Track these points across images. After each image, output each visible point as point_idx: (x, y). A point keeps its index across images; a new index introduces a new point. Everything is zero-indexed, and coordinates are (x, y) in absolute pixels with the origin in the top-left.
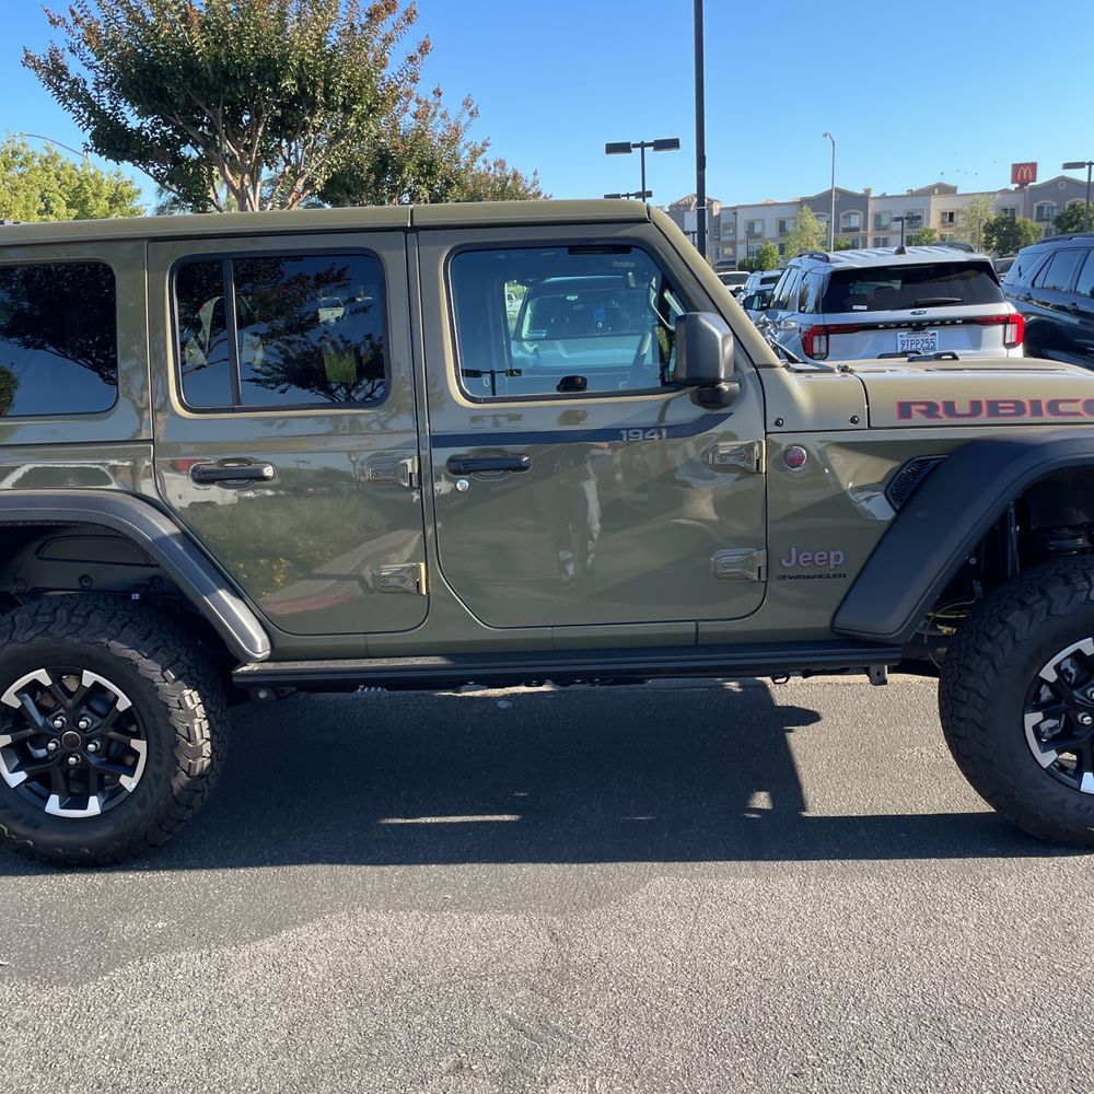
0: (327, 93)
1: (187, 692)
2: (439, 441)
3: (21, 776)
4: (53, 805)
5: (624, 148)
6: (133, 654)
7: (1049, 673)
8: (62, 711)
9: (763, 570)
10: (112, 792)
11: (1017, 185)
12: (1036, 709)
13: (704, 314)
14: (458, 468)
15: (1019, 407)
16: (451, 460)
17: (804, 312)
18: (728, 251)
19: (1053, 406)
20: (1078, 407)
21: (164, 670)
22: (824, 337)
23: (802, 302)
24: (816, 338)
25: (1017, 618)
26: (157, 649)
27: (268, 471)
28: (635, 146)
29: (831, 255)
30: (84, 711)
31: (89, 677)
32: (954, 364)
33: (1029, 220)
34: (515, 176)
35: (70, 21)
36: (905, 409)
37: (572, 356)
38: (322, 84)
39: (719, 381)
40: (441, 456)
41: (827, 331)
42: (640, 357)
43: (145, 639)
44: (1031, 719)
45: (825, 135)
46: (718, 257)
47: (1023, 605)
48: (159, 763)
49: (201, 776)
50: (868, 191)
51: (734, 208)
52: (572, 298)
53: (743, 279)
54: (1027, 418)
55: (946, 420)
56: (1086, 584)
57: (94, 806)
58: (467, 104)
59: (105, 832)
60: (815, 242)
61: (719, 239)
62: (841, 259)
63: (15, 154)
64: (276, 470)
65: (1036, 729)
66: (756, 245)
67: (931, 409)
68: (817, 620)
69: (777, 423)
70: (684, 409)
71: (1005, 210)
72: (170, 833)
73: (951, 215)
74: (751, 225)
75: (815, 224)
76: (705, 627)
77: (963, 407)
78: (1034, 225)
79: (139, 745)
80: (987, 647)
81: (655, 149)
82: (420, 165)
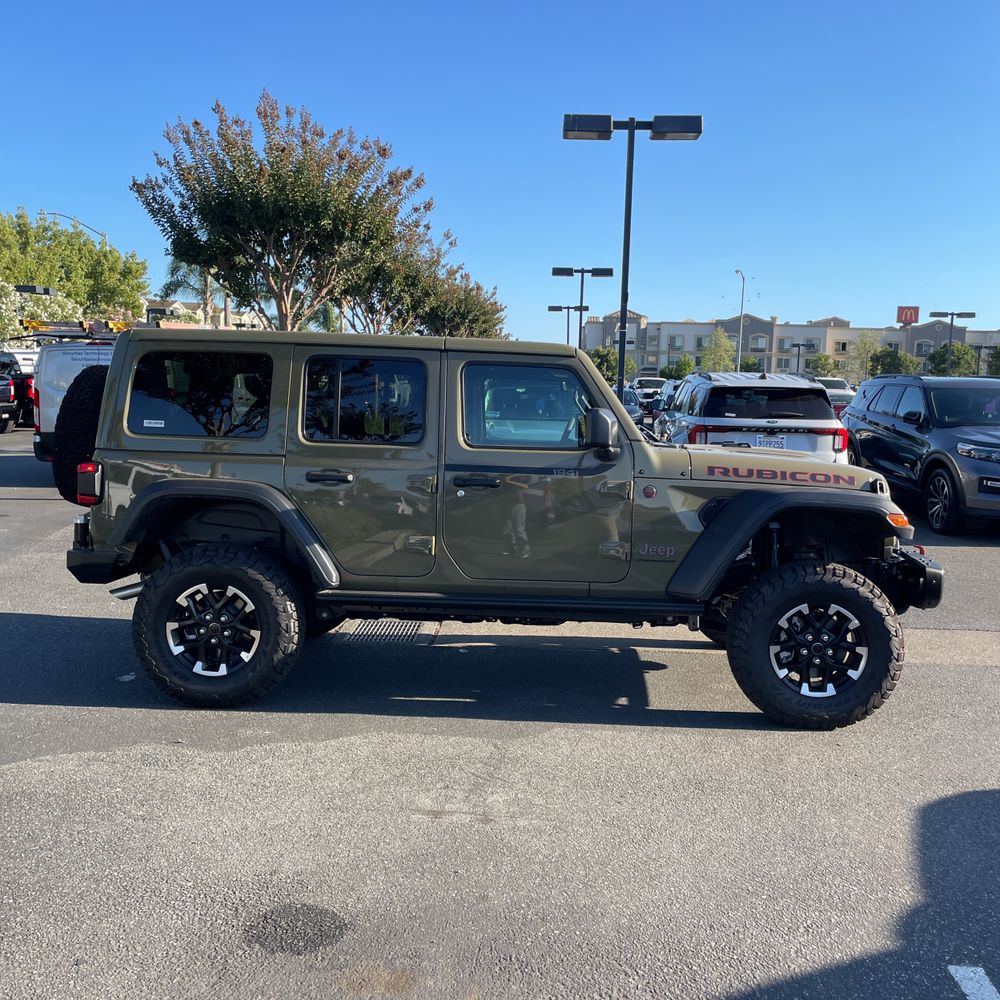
0: (353, 230)
1: (288, 603)
2: (449, 467)
3: (181, 649)
4: (198, 668)
5: (568, 272)
6: (260, 577)
7: (783, 623)
8: (211, 611)
9: (629, 554)
10: (234, 662)
11: (902, 324)
12: (776, 644)
13: (604, 410)
14: (460, 483)
15: (774, 474)
16: (456, 479)
17: (691, 415)
18: (652, 359)
19: (793, 475)
20: (807, 477)
21: (277, 588)
22: (703, 434)
23: (692, 407)
24: (698, 434)
25: (766, 589)
26: (274, 576)
27: (350, 478)
28: (577, 271)
29: (713, 375)
30: (224, 611)
31: (231, 590)
32: (748, 450)
33: (908, 355)
34: (479, 288)
35: (172, 163)
36: (711, 470)
37: (518, 432)
38: (350, 225)
39: (609, 446)
40: (450, 475)
41: (706, 429)
42: (567, 433)
43: (267, 570)
44: (774, 649)
45: (737, 272)
46: (643, 363)
47: (770, 583)
48: (267, 645)
49: (291, 655)
50: (774, 319)
51: (659, 324)
52: (521, 390)
53: (659, 384)
54: (778, 480)
55: (733, 478)
56: (804, 573)
57: (223, 670)
58: (447, 236)
59: (228, 686)
60: (726, 356)
61: (645, 348)
62: (720, 378)
63: (46, 229)
64: (356, 478)
65: (777, 655)
66: (676, 356)
67: (725, 472)
68: (659, 587)
69: (640, 472)
70: (591, 461)
71: (890, 345)
72: (267, 689)
73: (844, 345)
74: (673, 339)
75: (728, 344)
76: (594, 586)
77: (743, 472)
78: (915, 359)
79: (256, 634)
80: (750, 605)
81: (593, 275)
82: (406, 278)
